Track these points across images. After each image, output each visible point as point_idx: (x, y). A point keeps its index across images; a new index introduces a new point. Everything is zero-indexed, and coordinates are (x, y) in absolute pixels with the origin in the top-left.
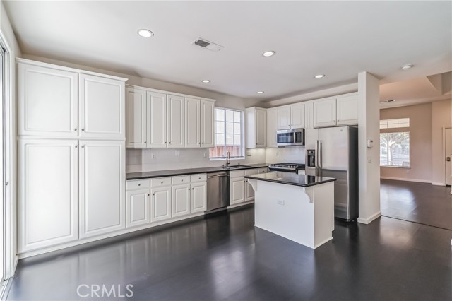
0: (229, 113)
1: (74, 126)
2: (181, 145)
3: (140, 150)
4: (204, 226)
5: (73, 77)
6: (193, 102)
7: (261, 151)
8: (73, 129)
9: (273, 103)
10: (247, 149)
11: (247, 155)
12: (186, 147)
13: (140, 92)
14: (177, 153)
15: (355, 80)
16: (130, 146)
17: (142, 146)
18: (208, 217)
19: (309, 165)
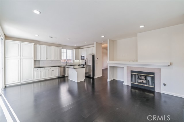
0: (68, 50)
1: (20, 55)
2: (51, 59)
3: (39, 61)
4: (57, 80)
5: (19, 44)
6: (55, 48)
7: (78, 61)
8: (19, 56)
9: (81, 48)
10: (73, 60)
11: (73, 62)
12: (53, 60)
13: (39, 46)
14: (50, 61)
15: (94, 44)
16: (35, 60)
17: (39, 60)
18: (59, 78)
19: (85, 64)
